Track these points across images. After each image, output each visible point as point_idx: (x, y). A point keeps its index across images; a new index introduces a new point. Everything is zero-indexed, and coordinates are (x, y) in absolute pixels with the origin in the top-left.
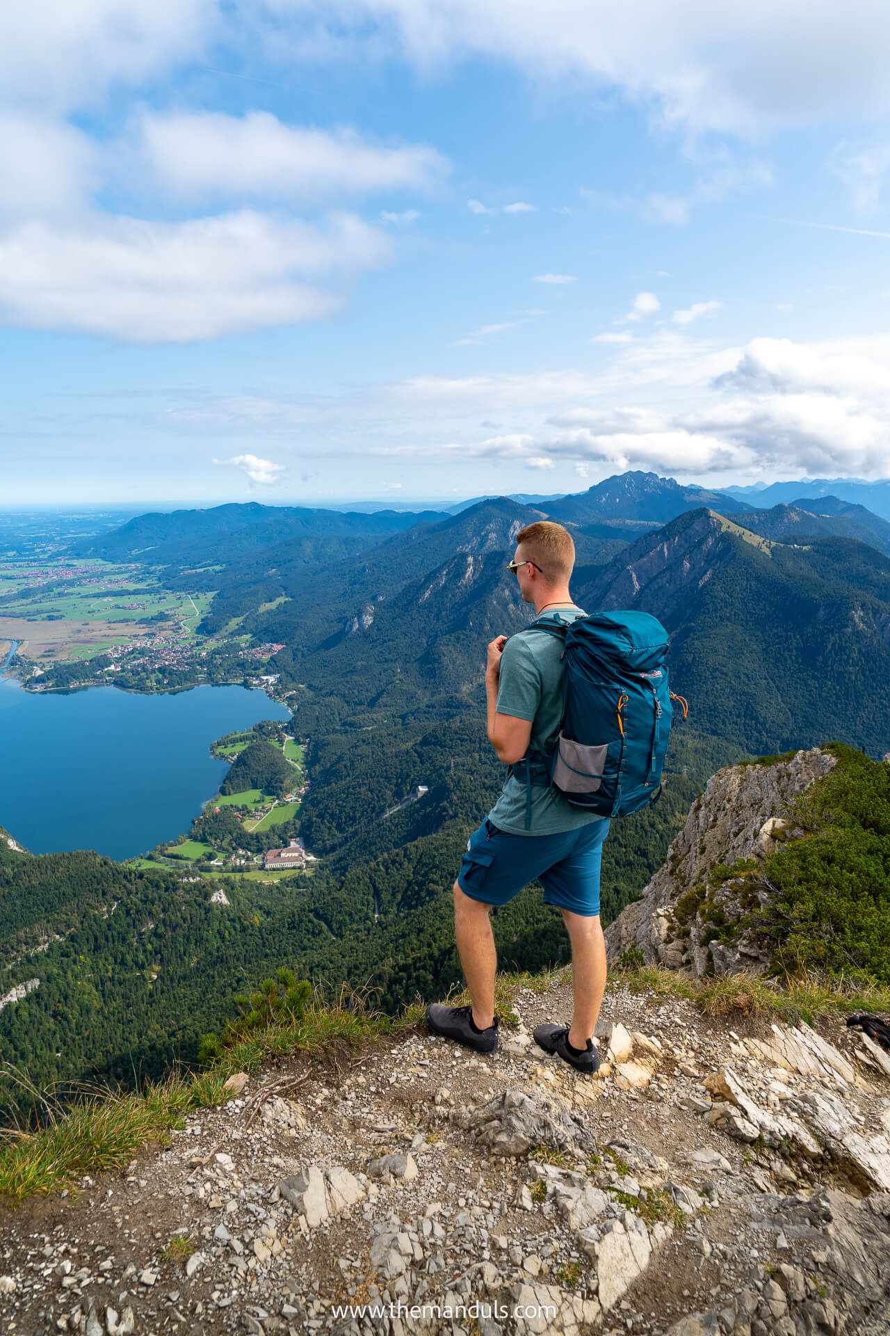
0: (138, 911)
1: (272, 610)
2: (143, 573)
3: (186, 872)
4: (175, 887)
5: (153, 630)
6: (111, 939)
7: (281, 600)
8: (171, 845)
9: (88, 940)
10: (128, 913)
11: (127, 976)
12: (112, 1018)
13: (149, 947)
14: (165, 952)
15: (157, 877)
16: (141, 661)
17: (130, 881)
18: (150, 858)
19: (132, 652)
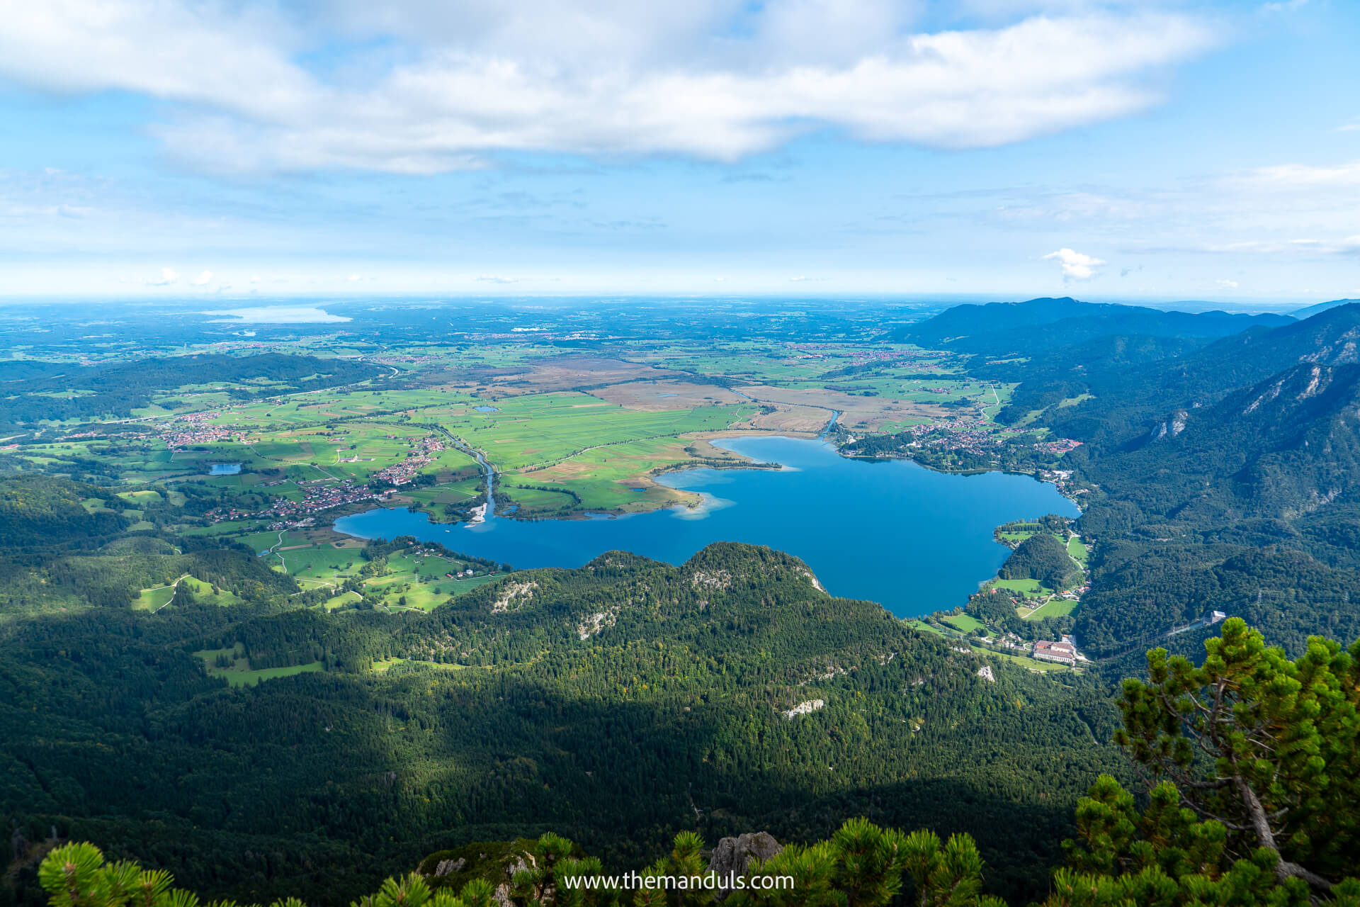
0: (910, 666)
1: (1073, 406)
2: (951, 360)
3: (958, 642)
4: (946, 653)
5: (954, 414)
6: (884, 684)
7: (1085, 397)
8: (947, 614)
9: (865, 679)
10: (902, 666)
11: (895, 720)
12: (877, 752)
13: (917, 700)
14: (930, 709)
15: (931, 640)
16: (940, 441)
17: (907, 638)
18: (927, 622)
19: (933, 432)
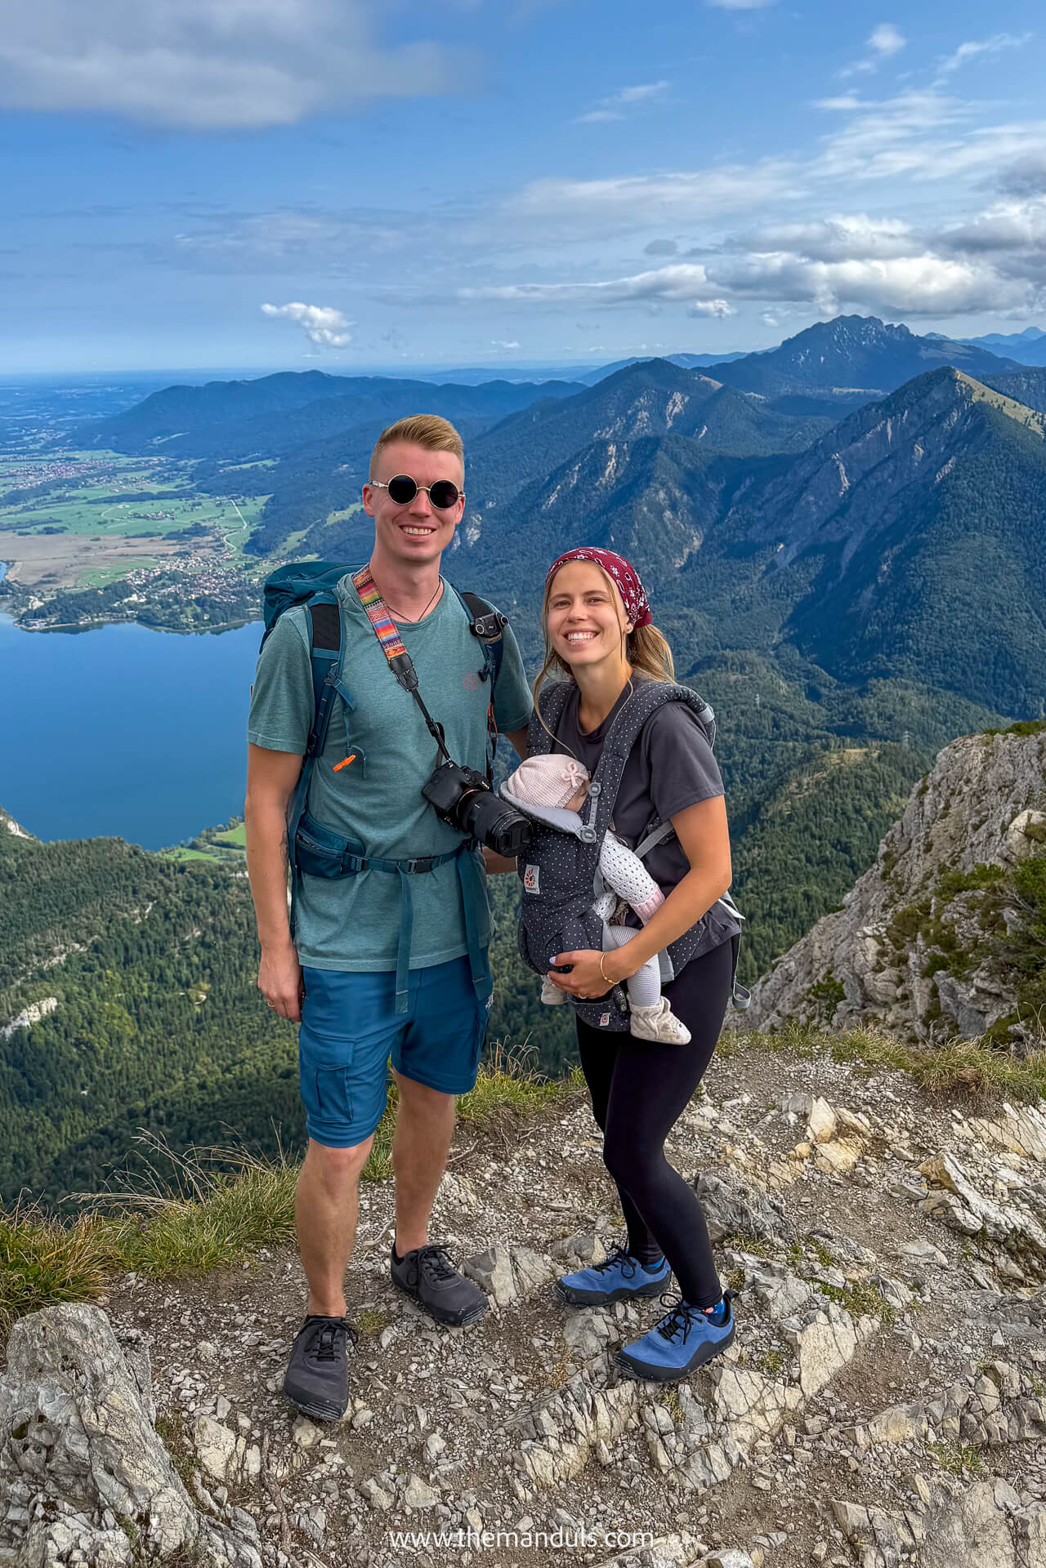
0: (179, 915)
1: (344, 521)
2: (170, 470)
3: (240, 865)
4: (227, 884)
5: (186, 548)
6: (145, 949)
7: (356, 507)
8: (220, 830)
9: (116, 950)
10: (167, 917)
11: (168, 996)
12: (150, 1048)
13: (195, 959)
14: (216, 967)
15: (203, 871)
16: (172, 589)
17: (167, 876)
18: (194, 847)
19: (160, 578)
